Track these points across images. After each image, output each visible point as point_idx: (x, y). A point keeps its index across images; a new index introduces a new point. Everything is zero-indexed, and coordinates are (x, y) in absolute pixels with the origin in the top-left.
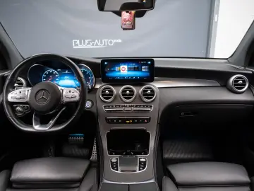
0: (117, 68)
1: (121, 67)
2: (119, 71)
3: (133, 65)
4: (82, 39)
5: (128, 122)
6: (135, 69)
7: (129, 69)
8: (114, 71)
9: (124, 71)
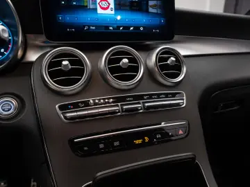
5: (138, 142)
9: (105, 9)
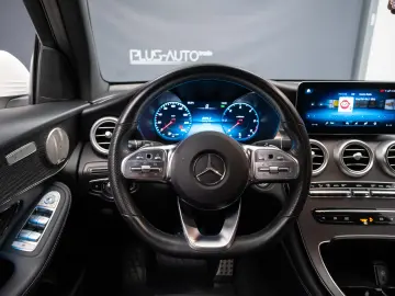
0: (331, 103)
1: (341, 99)
2: (336, 108)
3: (366, 97)
4: (145, 47)
6: (370, 106)
7: (358, 106)
8: (325, 108)
9: (345, 108)
